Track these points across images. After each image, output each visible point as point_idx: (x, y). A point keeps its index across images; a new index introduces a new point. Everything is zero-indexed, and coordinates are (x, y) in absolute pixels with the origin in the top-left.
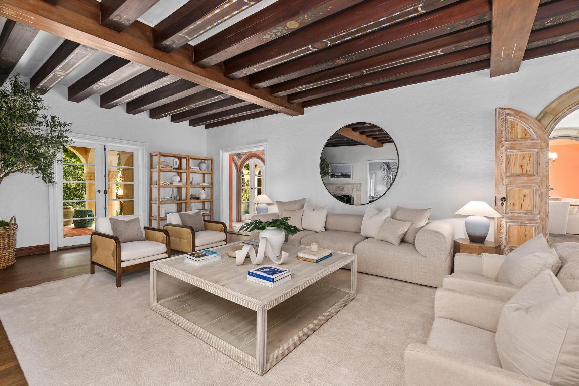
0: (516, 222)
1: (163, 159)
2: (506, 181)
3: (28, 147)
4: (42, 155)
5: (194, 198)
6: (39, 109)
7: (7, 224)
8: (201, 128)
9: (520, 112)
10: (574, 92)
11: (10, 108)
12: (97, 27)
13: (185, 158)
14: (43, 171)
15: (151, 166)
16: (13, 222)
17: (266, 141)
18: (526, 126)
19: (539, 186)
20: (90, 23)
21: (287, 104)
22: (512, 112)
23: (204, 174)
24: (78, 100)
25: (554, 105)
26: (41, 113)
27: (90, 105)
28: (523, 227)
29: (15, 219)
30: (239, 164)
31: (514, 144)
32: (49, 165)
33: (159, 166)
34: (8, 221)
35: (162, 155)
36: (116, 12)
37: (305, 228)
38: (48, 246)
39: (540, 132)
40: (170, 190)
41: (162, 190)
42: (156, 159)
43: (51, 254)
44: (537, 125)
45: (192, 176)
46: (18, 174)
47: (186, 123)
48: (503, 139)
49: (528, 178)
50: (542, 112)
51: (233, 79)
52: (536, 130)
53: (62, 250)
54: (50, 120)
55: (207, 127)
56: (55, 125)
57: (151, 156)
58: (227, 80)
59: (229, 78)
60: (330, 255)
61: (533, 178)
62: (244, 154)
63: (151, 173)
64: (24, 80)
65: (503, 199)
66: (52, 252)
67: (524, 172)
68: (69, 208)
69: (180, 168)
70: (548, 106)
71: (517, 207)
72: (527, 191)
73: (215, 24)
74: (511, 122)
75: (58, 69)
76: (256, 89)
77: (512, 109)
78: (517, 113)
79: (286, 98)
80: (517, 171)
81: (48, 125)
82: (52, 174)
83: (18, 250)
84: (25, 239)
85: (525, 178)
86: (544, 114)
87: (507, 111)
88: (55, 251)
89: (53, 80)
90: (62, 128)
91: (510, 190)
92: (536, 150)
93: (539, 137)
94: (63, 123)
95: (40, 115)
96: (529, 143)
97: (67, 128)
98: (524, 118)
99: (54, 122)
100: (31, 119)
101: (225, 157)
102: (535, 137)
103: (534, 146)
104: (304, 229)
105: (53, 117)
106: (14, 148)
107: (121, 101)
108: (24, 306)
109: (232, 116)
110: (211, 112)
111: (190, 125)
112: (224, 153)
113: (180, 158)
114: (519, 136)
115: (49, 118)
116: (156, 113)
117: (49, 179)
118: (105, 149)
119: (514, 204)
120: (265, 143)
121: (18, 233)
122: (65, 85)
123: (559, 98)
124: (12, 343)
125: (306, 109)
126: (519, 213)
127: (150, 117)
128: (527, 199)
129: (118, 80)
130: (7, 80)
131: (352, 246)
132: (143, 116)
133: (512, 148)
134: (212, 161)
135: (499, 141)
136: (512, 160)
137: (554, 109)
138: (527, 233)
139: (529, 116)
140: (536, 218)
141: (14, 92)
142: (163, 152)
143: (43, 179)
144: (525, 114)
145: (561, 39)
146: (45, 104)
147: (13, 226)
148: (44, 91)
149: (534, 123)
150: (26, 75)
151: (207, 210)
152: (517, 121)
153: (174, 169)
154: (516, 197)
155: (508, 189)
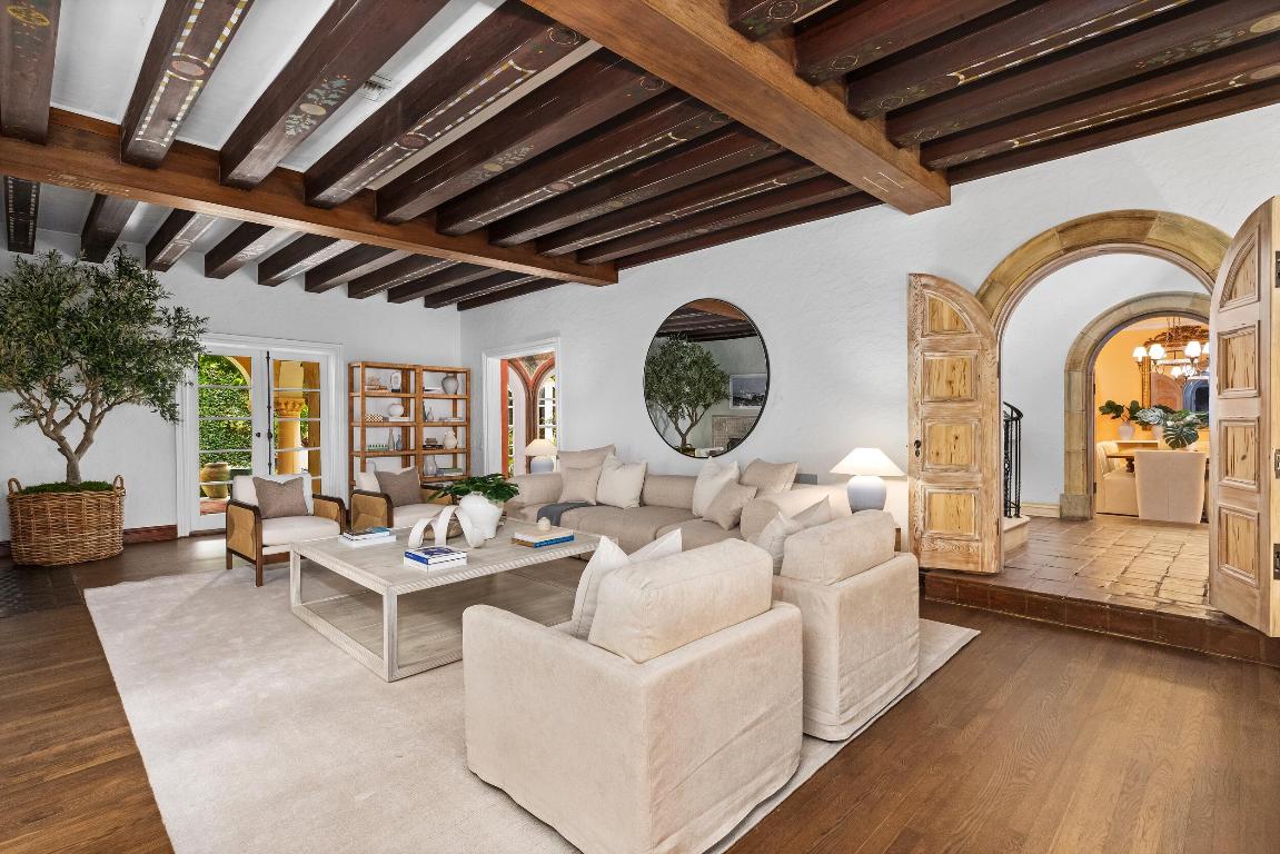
0: (944, 488)
1: (370, 373)
2: (924, 410)
3: (138, 363)
4: (157, 375)
5: (434, 446)
6: (156, 298)
7: (110, 488)
8: (450, 310)
9: (946, 281)
10: (1032, 244)
11: (112, 303)
12: (215, 188)
13: (414, 370)
14: (162, 401)
15: (351, 387)
16: (118, 485)
17: (556, 334)
18: (956, 308)
19: (980, 420)
20: (205, 185)
21: (576, 267)
22: (932, 282)
23: (455, 400)
24: (222, 275)
25: (1005, 267)
26: (159, 304)
27: (241, 282)
28: (954, 497)
29: (122, 480)
30: (531, 377)
31: (938, 341)
32: (169, 392)
33: (363, 388)
34: (110, 482)
35: (367, 365)
36: (241, 166)
37: (601, 500)
38: (173, 528)
39: (980, 319)
40: (386, 431)
41: (369, 431)
42: (358, 373)
43: (179, 542)
44: (974, 306)
45: (428, 403)
46: (127, 407)
47: (419, 302)
48: (918, 332)
49: (961, 405)
50: (986, 281)
51: (453, 235)
52: (974, 315)
53: (196, 536)
54: (173, 315)
55: (462, 307)
56: (181, 323)
57: (351, 369)
58: (443, 238)
59: (446, 234)
60: (571, 538)
61: (969, 404)
62: (542, 357)
63: (351, 399)
64: (135, 252)
65: (918, 443)
66: (182, 537)
67: (956, 394)
68: (223, 466)
69: (405, 388)
70: (996, 269)
71: (943, 460)
72: (960, 430)
73: (471, 113)
74: (931, 300)
75: (177, 237)
76: (504, 246)
77: (933, 277)
78: (941, 283)
79: (574, 256)
80: (943, 391)
81: (170, 324)
82: (174, 405)
83: (126, 533)
84: (136, 515)
85: (955, 405)
86: (991, 283)
87: (924, 281)
88: (185, 537)
89: (176, 251)
90: (193, 328)
91: (930, 427)
92: (974, 352)
93: (978, 328)
94: (193, 317)
95: (158, 308)
96: (961, 339)
97: (201, 327)
98: (953, 292)
99: (180, 319)
100: (144, 315)
101: (492, 367)
102: (972, 327)
103: (969, 346)
104: (599, 504)
105: (178, 310)
106: (116, 367)
107: (288, 274)
108: (124, 603)
109: (493, 289)
110: (451, 284)
111: (427, 306)
112: (490, 359)
113: (405, 371)
114: (946, 327)
115: (172, 313)
116: (358, 289)
117: (171, 414)
118: (268, 358)
119: (938, 454)
120: (554, 340)
121: (126, 501)
122: (200, 251)
123: (1012, 254)
124: (101, 638)
125: (621, 273)
126: (946, 471)
127: (349, 296)
128: (961, 443)
129: (271, 246)
130: (109, 256)
131: (653, 530)
132: (336, 295)
133: (934, 349)
134: (467, 373)
135: (911, 337)
136: (935, 373)
137: (1005, 277)
138: (961, 508)
139: (961, 289)
140: (974, 480)
141: (120, 275)
142: (371, 359)
143: (162, 413)
144: (954, 284)
145: (981, 153)
146: (166, 289)
147: (119, 492)
148: (164, 267)
149: (970, 301)
150: (140, 241)
151: (460, 470)
152: (940, 297)
153: (393, 391)
154: (943, 442)
155: (928, 425)
